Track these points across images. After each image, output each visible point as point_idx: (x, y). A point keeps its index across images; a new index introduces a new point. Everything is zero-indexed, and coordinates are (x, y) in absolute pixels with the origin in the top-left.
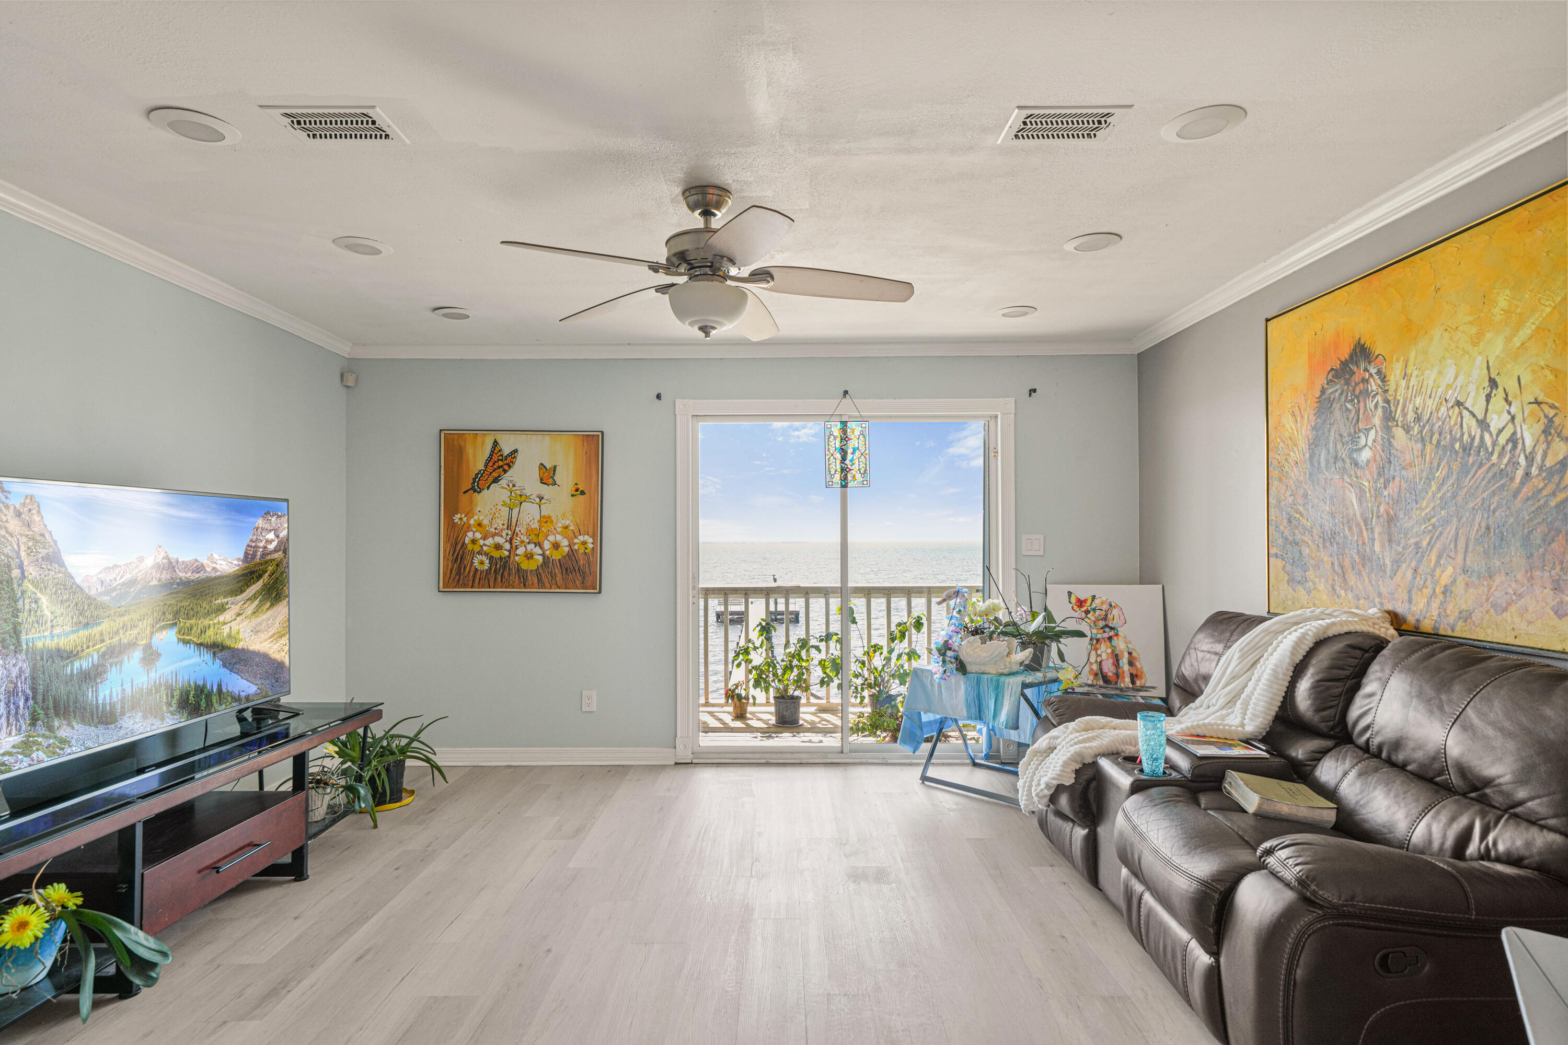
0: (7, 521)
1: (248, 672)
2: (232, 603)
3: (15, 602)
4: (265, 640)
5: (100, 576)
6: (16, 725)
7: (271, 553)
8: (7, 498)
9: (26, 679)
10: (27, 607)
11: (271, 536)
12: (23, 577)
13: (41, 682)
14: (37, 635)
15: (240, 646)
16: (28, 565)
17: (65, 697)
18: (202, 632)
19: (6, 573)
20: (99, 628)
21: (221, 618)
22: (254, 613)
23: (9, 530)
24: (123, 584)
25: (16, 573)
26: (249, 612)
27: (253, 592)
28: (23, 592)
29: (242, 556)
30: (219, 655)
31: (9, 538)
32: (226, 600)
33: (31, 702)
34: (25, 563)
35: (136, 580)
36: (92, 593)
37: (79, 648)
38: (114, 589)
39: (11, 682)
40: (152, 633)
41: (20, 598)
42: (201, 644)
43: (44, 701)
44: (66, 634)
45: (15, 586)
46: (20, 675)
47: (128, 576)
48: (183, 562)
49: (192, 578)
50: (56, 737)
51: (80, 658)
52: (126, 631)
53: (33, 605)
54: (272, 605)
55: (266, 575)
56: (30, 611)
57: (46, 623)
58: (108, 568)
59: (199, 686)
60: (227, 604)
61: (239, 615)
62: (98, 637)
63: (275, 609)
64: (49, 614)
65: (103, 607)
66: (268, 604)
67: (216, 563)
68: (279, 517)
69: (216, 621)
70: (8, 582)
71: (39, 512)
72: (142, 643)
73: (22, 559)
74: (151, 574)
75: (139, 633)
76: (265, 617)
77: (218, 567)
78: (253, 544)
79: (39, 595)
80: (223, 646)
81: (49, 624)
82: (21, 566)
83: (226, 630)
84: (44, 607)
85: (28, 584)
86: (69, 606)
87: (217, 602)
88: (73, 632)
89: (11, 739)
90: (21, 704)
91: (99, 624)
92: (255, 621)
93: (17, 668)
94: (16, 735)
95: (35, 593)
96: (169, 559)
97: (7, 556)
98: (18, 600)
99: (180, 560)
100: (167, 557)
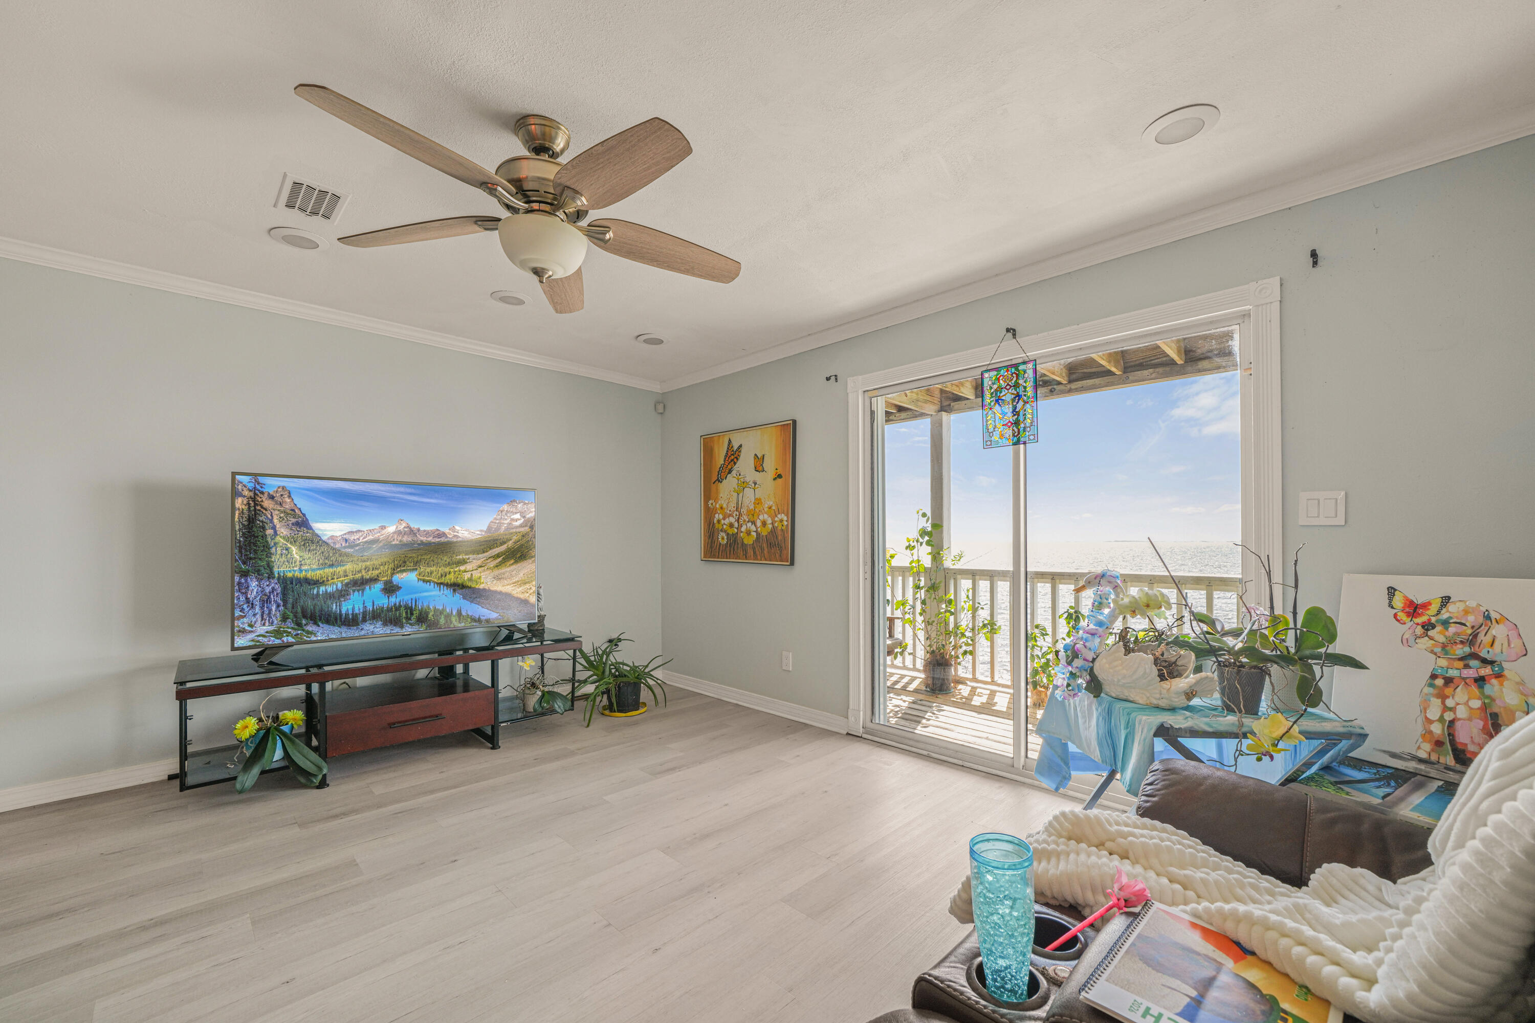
0: (262, 501)
1: (489, 604)
2: (474, 559)
3: (269, 549)
4: (508, 584)
5: (345, 536)
6: (269, 620)
7: (517, 527)
8: (262, 487)
9: (277, 594)
10: (279, 552)
11: (518, 516)
12: (276, 534)
13: (291, 597)
14: (287, 569)
15: (481, 587)
16: (280, 528)
17: (312, 607)
18: (442, 576)
19: (261, 532)
20: (344, 568)
21: (462, 568)
22: (497, 566)
23: (264, 507)
24: (366, 542)
25: (269, 532)
26: (492, 566)
27: (497, 552)
28: (275, 544)
29: (485, 529)
30: (460, 591)
31: (264, 511)
32: (467, 557)
33: (282, 608)
34: (278, 526)
35: (378, 540)
36: (337, 546)
37: (325, 579)
38: (358, 545)
39: (265, 595)
40: (392, 574)
41: (273, 547)
42: (441, 583)
43: (293, 608)
44: (313, 570)
45: (269, 539)
46: (273, 592)
47: (370, 537)
48: (425, 531)
49: (434, 541)
50: (303, 630)
51: (326, 585)
52: (368, 571)
53: (284, 551)
54: (516, 562)
55: (511, 542)
56: (282, 554)
57: (295, 563)
58: (352, 532)
59: (438, 610)
60: (469, 559)
61: (481, 567)
62: (341, 573)
63: (519, 565)
64: (298, 557)
65: (347, 555)
66: (512, 561)
67: (458, 532)
68: (525, 504)
69: (457, 569)
70: (262, 537)
71: (289, 496)
72: (383, 579)
73: (275, 524)
74: (392, 537)
75: (381, 573)
76: (508, 569)
77: (460, 535)
78: (498, 521)
79: (289, 545)
80: (463, 586)
81: (298, 563)
82: (274, 528)
83: (467, 576)
84: (294, 552)
85: (280, 539)
86: (316, 553)
87: (458, 557)
88: (319, 569)
89: (265, 628)
90: (274, 608)
91: (343, 566)
92: (496, 572)
93: (270, 587)
94: (269, 626)
95: (286, 544)
96: (410, 528)
97: (262, 522)
98: (271, 548)
99: (421, 529)
100: (408, 527)
